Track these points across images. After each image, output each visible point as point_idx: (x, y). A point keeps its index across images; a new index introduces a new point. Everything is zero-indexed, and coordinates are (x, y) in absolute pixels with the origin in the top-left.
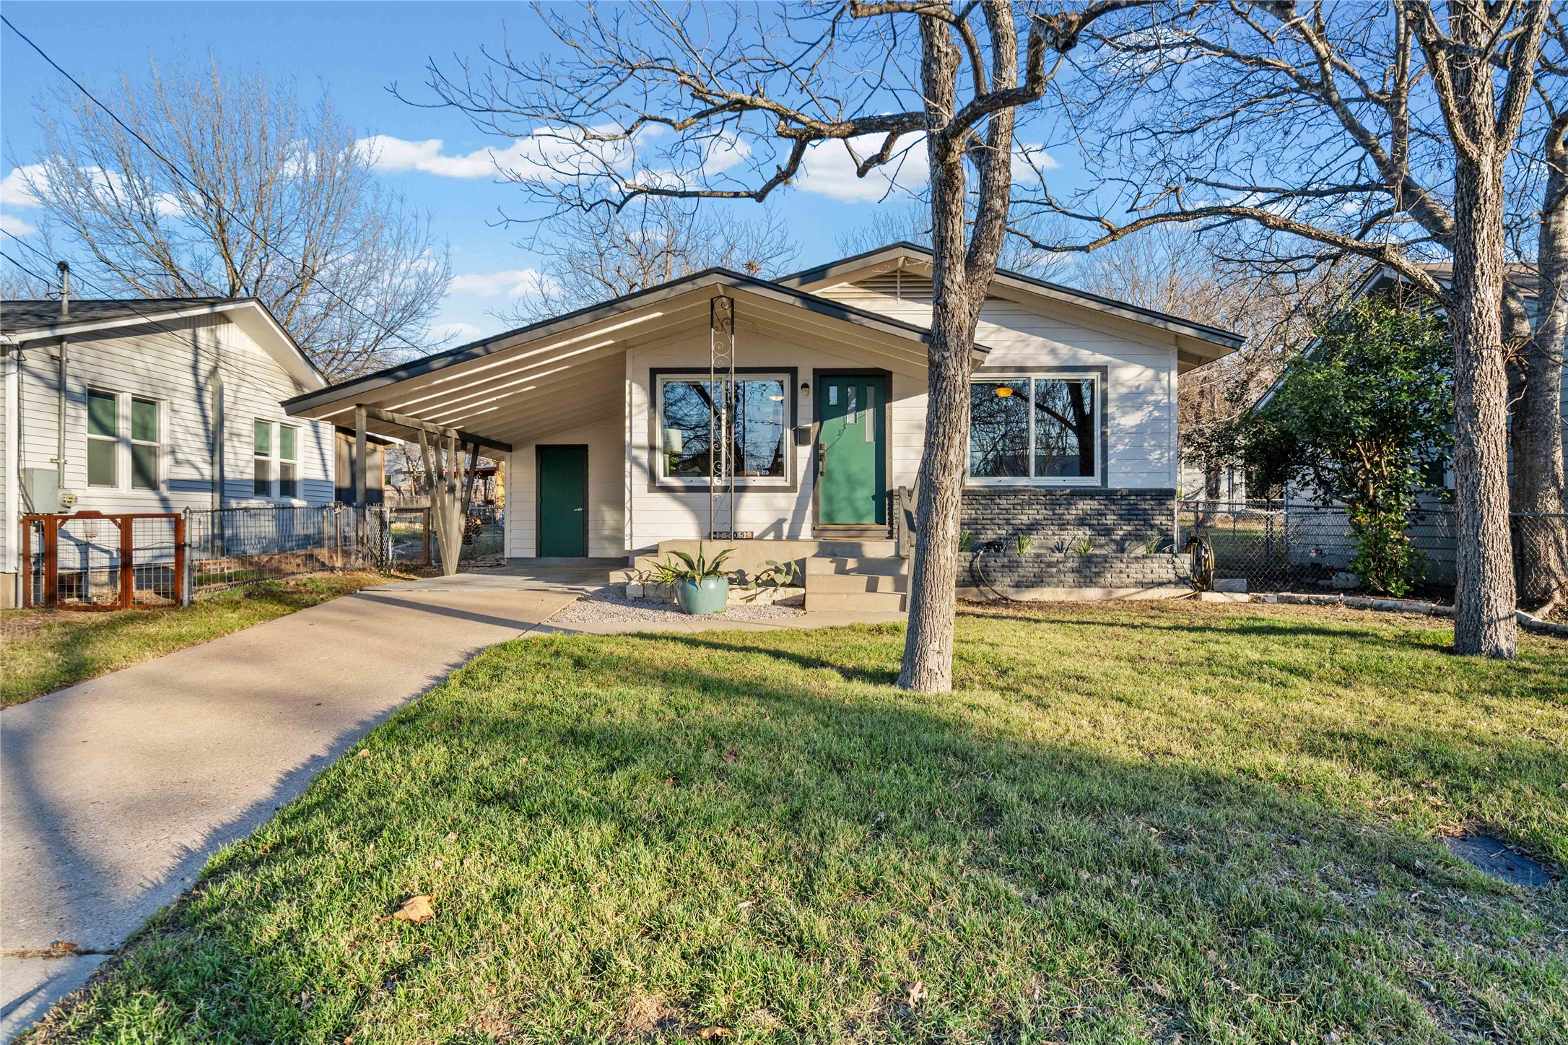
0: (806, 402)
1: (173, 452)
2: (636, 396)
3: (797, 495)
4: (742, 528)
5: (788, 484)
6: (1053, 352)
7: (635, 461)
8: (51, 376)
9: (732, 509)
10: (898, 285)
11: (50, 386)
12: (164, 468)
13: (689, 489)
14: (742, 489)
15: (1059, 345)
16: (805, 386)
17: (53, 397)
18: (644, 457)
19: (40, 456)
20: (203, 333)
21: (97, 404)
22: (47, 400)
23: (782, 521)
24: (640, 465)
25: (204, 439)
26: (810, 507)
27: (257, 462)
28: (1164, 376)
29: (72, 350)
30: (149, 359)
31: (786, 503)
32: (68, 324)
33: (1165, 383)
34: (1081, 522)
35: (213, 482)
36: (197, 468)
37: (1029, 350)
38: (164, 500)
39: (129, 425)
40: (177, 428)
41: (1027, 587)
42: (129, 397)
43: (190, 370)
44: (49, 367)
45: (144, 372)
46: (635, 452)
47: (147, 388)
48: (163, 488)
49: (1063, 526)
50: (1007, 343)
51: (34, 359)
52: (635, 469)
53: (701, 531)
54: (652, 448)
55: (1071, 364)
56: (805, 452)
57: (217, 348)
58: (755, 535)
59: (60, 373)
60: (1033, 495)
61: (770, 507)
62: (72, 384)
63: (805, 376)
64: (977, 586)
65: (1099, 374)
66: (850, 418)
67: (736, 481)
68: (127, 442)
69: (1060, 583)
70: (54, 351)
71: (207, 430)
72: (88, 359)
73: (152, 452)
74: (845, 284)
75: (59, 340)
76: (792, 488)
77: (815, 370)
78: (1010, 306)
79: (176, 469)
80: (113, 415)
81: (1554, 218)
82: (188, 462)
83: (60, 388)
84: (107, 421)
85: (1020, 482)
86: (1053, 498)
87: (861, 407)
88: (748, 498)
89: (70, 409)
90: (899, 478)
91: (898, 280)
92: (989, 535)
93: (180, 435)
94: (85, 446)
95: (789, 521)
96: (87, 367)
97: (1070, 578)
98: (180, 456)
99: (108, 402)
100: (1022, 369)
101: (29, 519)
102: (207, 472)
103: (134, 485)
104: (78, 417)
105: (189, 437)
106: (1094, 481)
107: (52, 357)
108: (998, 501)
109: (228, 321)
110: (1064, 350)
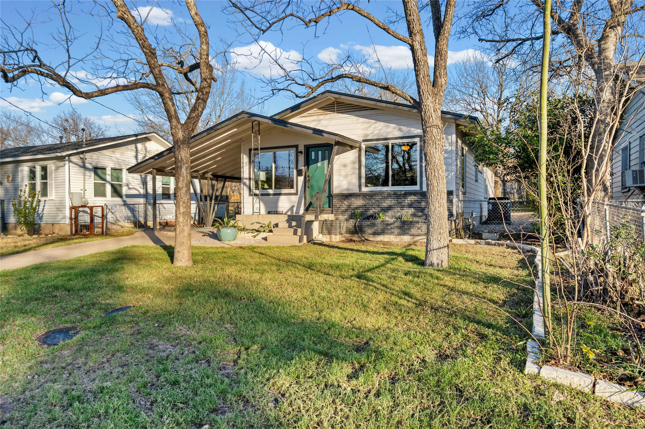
0: (302, 158)
1: (128, 185)
2: (245, 159)
3: (298, 196)
4: (280, 210)
5: (295, 192)
6: (400, 130)
7: (245, 184)
8: (81, 164)
9: (276, 203)
10: (336, 107)
11: (80, 166)
12: (125, 191)
13: (262, 195)
14: (280, 194)
15: (402, 127)
16: (301, 152)
17: (82, 170)
18: (247, 182)
19: (76, 188)
20: (139, 146)
21: (99, 172)
22: (80, 171)
23: (293, 207)
24: (246, 185)
25: (140, 181)
26: (303, 201)
27: (163, 187)
28: (449, 137)
29: (88, 155)
30: (117, 156)
31: (295, 199)
32: (85, 147)
33: (450, 141)
34: (410, 206)
35: (144, 195)
36: (138, 191)
37: (389, 130)
38: (124, 201)
39: (110, 177)
40: (129, 178)
41: (378, 235)
42: (110, 169)
43: (134, 158)
44: (80, 161)
45: (116, 160)
46: (245, 181)
47: (117, 165)
48: (124, 197)
49: (402, 207)
50: (379, 128)
51: (74, 159)
52: (245, 187)
53: (266, 211)
54: (250, 179)
55: (407, 135)
56: (301, 179)
57: (146, 150)
58: (284, 212)
59: (84, 163)
60: (389, 195)
61: (290, 201)
62: (88, 165)
63: (301, 148)
64: (358, 234)
65: (419, 139)
66: (319, 164)
67: (278, 191)
68: (109, 182)
69: (392, 233)
70: (82, 156)
71: (141, 178)
72: (94, 158)
73: (121, 186)
74: (315, 109)
75: (83, 152)
76: (296, 194)
77: (305, 146)
78: (382, 112)
79: (129, 191)
80: (105, 174)
81: (602, 42)
82: (134, 188)
83: (84, 167)
84: (103, 176)
85: (385, 189)
86: (396, 195)
87: (323, 159)
88: (282, 198)
89: (87, 173)
90: (336, 188)
91: (336, 105)
92: (371, 212)
93: (130, 180)
94: (93, 185)
95: (296, 207)
96: (94, 160)
97: (396, 231)
98: (130, 187)
99: (104, 170)
100: (386, 139)
101: (72, 208)
102: (142, 191)
103: (112, 196)
104: (90, 176)
105: (134, 180)
106: (417, 188)
107: (81, 158)
108: (374, 197)
109: (150, 140)
110: (404, 128)
